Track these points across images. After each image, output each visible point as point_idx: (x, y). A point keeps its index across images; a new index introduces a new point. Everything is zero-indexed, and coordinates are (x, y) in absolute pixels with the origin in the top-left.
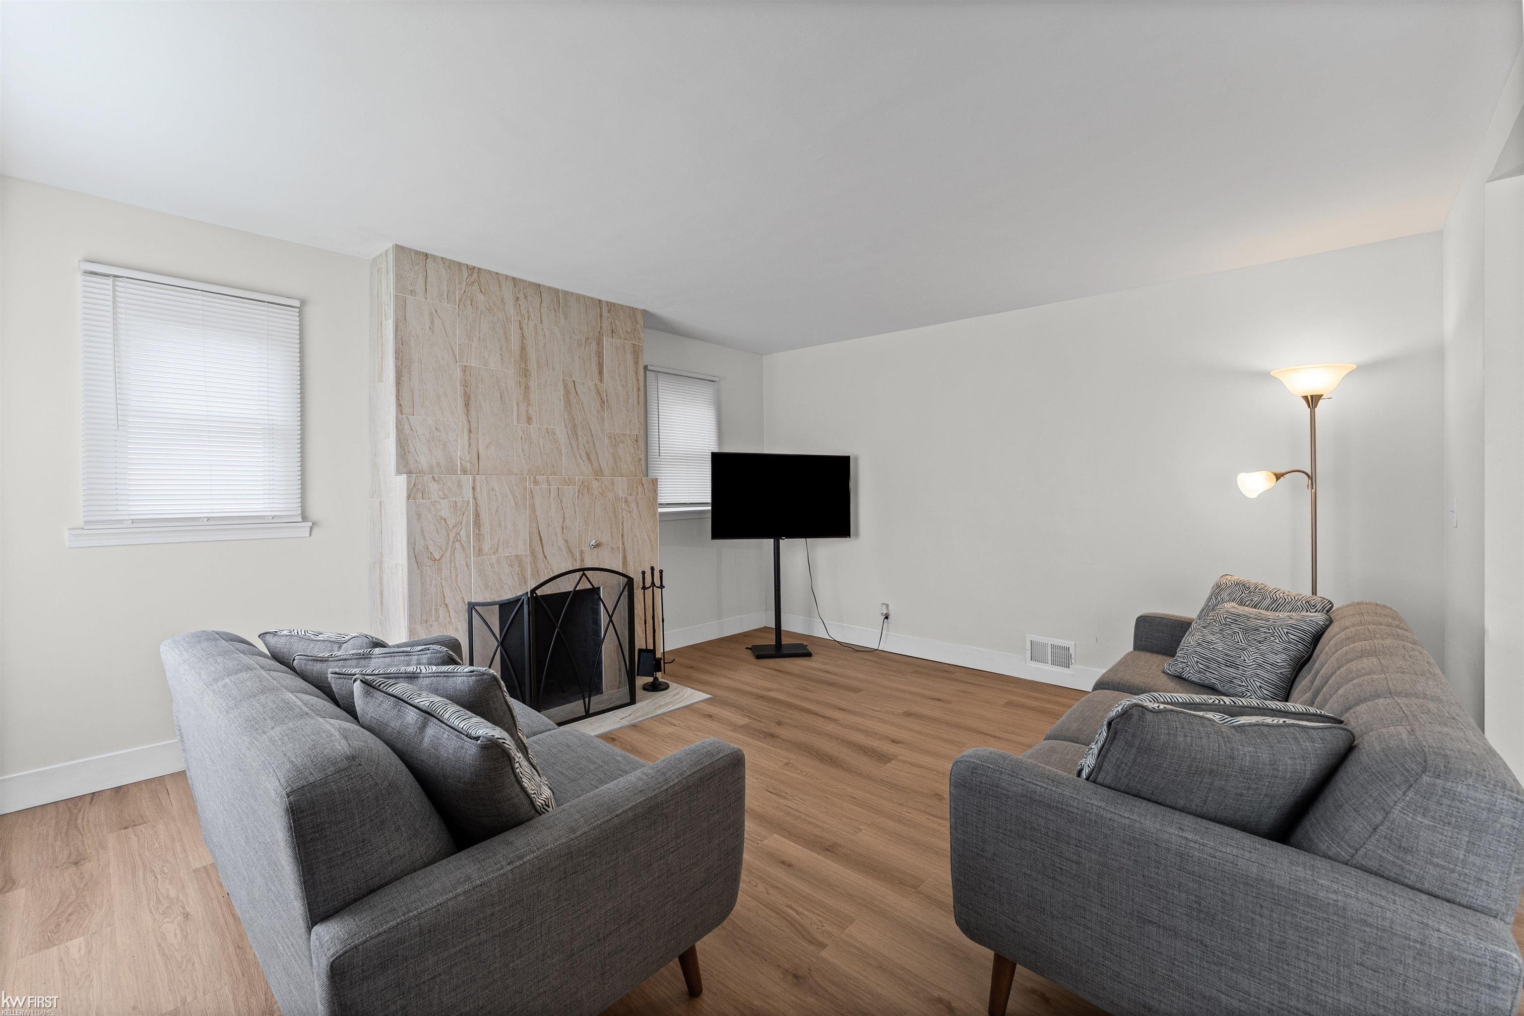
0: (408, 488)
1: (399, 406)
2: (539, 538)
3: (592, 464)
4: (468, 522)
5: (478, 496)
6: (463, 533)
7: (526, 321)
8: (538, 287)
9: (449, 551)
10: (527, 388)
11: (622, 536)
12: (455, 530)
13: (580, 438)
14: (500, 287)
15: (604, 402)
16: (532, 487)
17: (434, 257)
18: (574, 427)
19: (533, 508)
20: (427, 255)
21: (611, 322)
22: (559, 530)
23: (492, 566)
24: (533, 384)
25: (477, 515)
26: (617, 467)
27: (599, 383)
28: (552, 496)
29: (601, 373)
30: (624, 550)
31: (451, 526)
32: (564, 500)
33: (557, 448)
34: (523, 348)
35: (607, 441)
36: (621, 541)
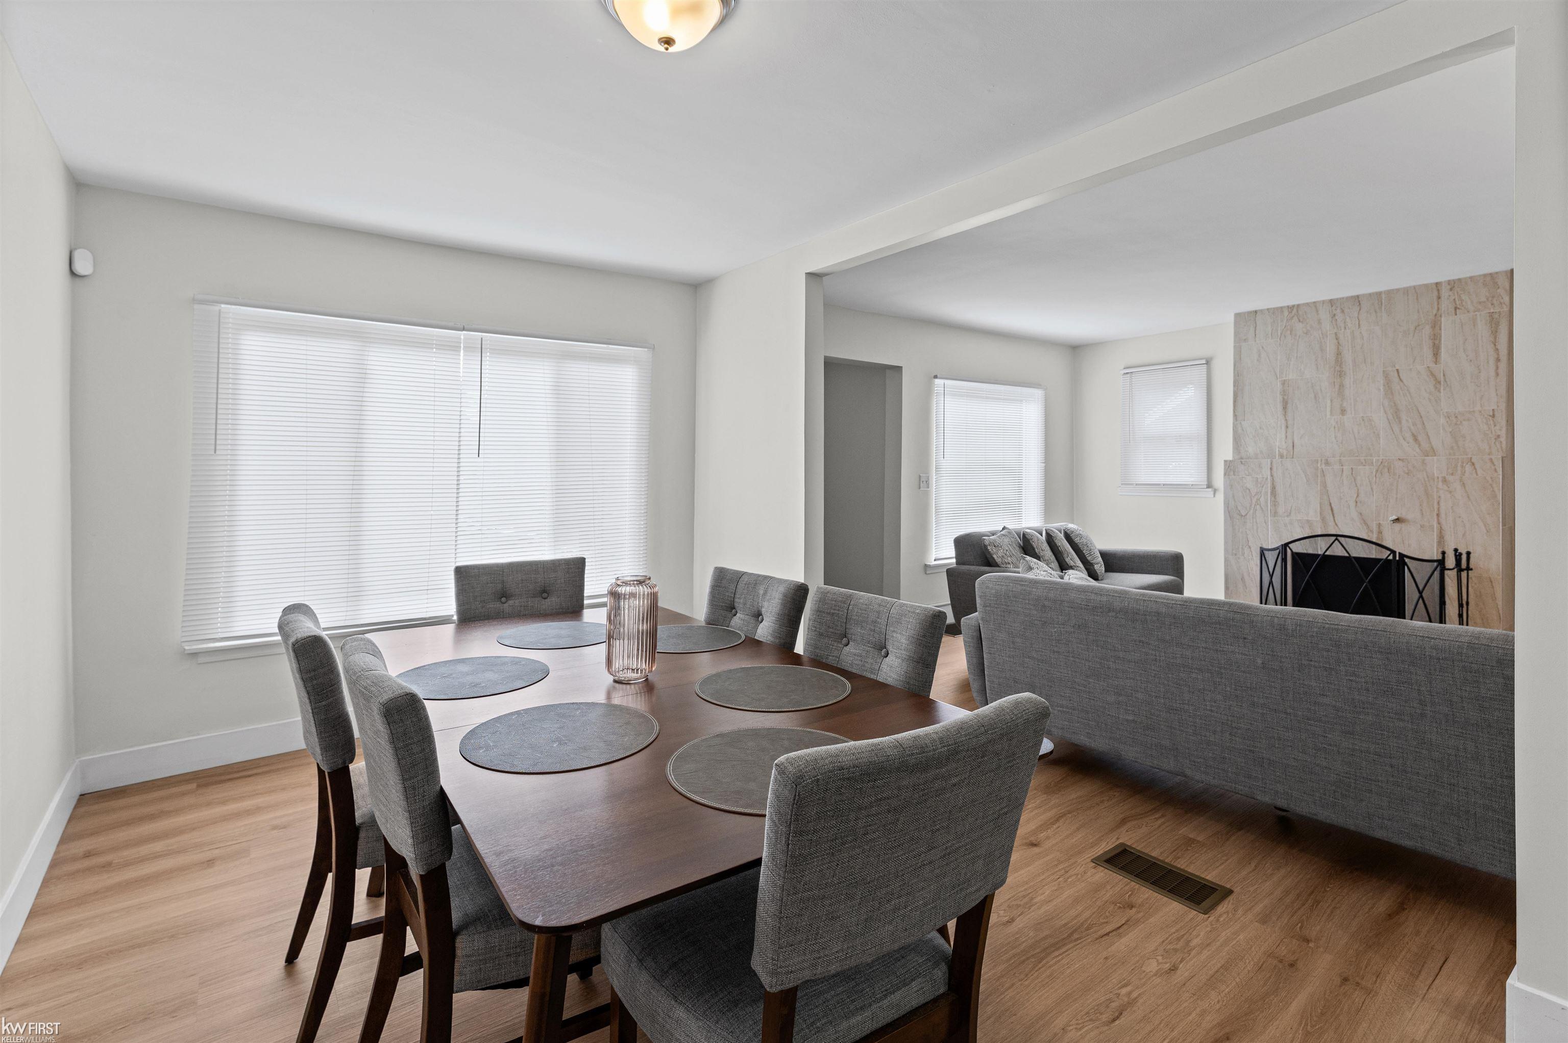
0: (1225, 469)
1: (1235, 416)
2: (1329, 508)
3: (1420, 445)
4: (1266, 493)
5: (1275, 475)
6: (1262, 499)
7: (1343, 330)
8: (1357, 300)
9: (1252, 511)
10: (1342, 386)
11: (1438, 515)
12: (1256, 497)
13: (1404, 422)
14: (1317, 311)
15: (1440, 382)
16: (1323, 466)
17: (1261, 311)
18: (1397, 413)
19: (1324, 485)
20: (1256, 312)
21: (1454, 299)
22: (1352, 504)
23: (1285, 525)
24: (1348, 381)
25: (1274, 488)
26: (1458, 447)
27: (1432, 365)
28: (1344, 475)
29: (1436, 354)
30: (1441, 530)
31: (1253, 494)
32: (1359, 478)
33: (1374, 433)
34: (1339, 353)
35: (1442, 421)
36: (1436, 520)
